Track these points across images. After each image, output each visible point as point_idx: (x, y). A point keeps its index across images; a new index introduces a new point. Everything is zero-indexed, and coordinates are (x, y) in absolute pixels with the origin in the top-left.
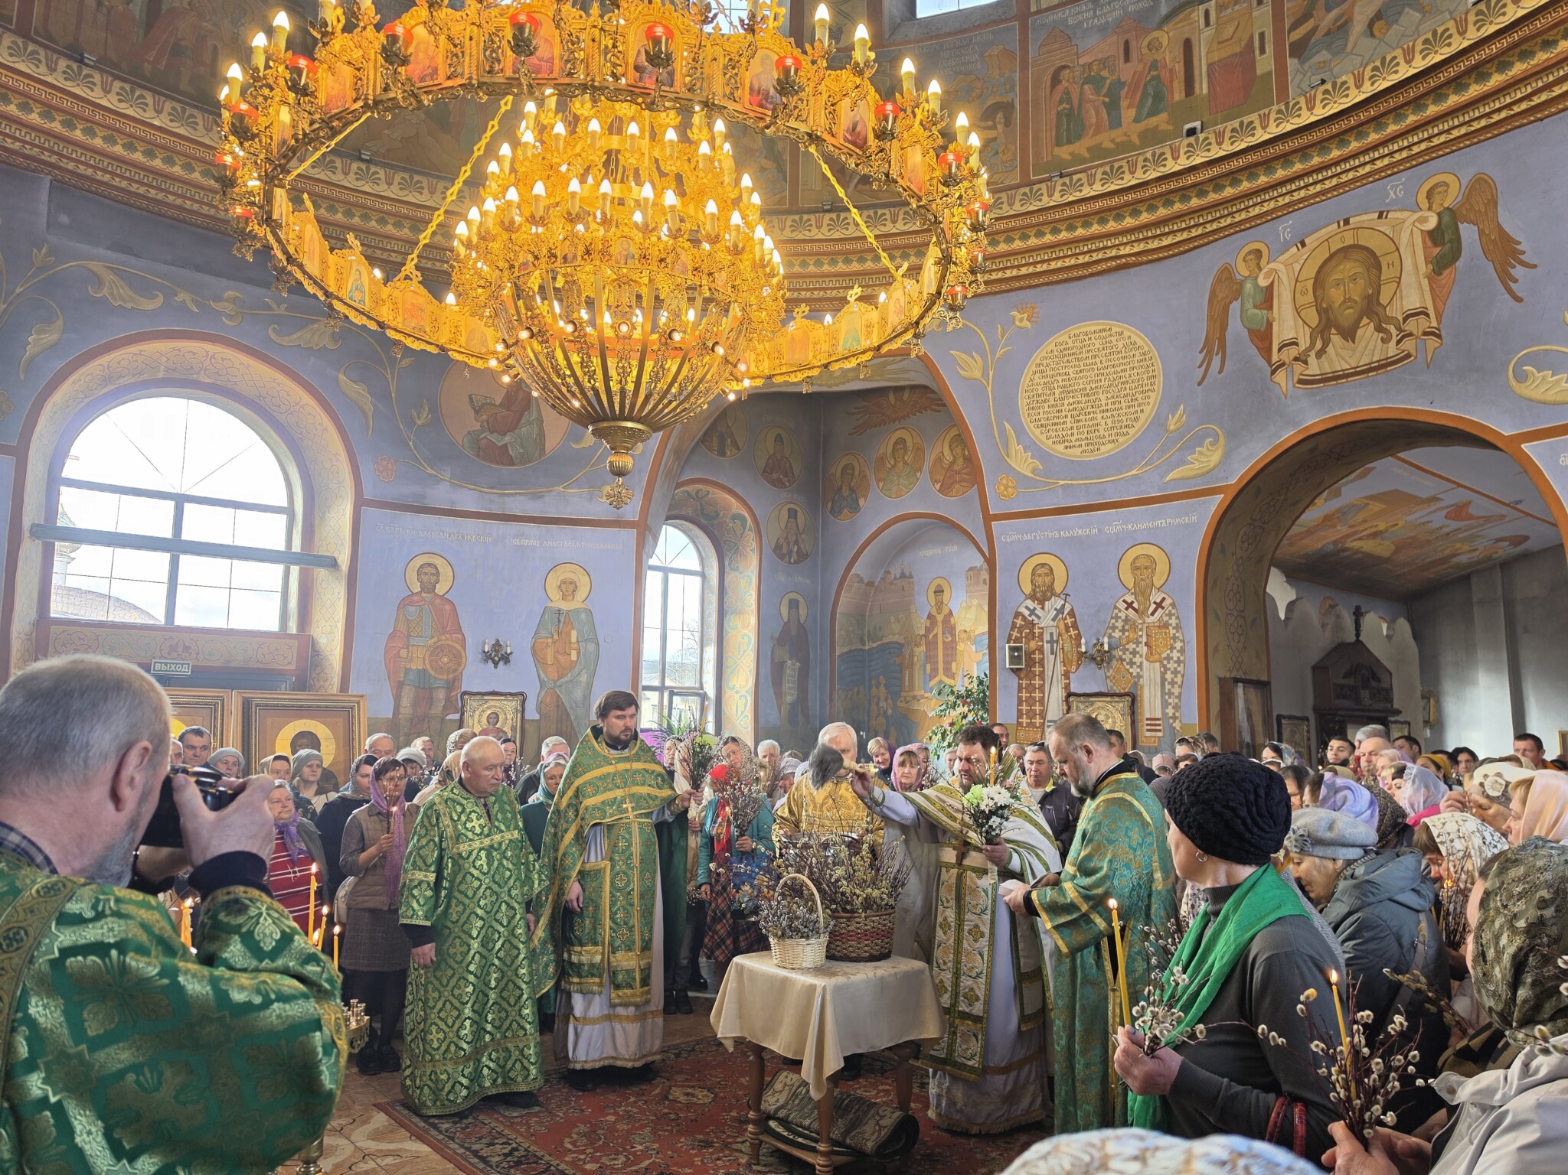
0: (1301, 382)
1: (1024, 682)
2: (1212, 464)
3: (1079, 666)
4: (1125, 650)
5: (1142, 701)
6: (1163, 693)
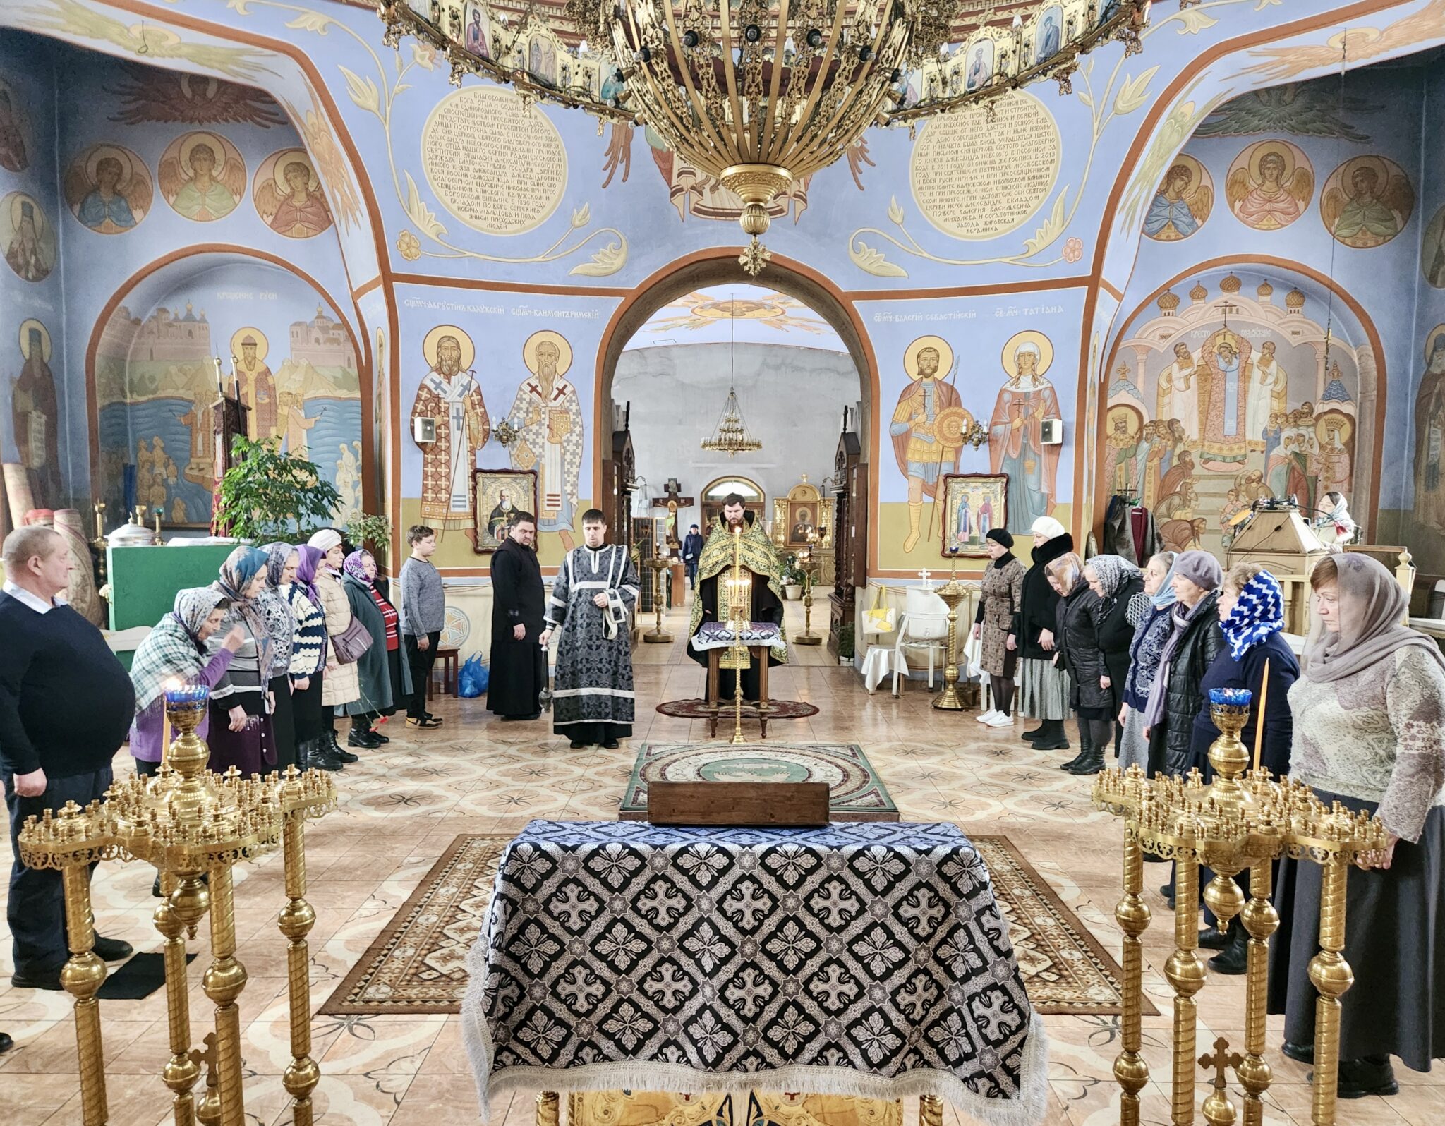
0: (696, 210)
1: (430, 457)
2: (615, 268)
3: (484, 443)
4: (529, 431)
5: (543, 478)
6: (563, 472)
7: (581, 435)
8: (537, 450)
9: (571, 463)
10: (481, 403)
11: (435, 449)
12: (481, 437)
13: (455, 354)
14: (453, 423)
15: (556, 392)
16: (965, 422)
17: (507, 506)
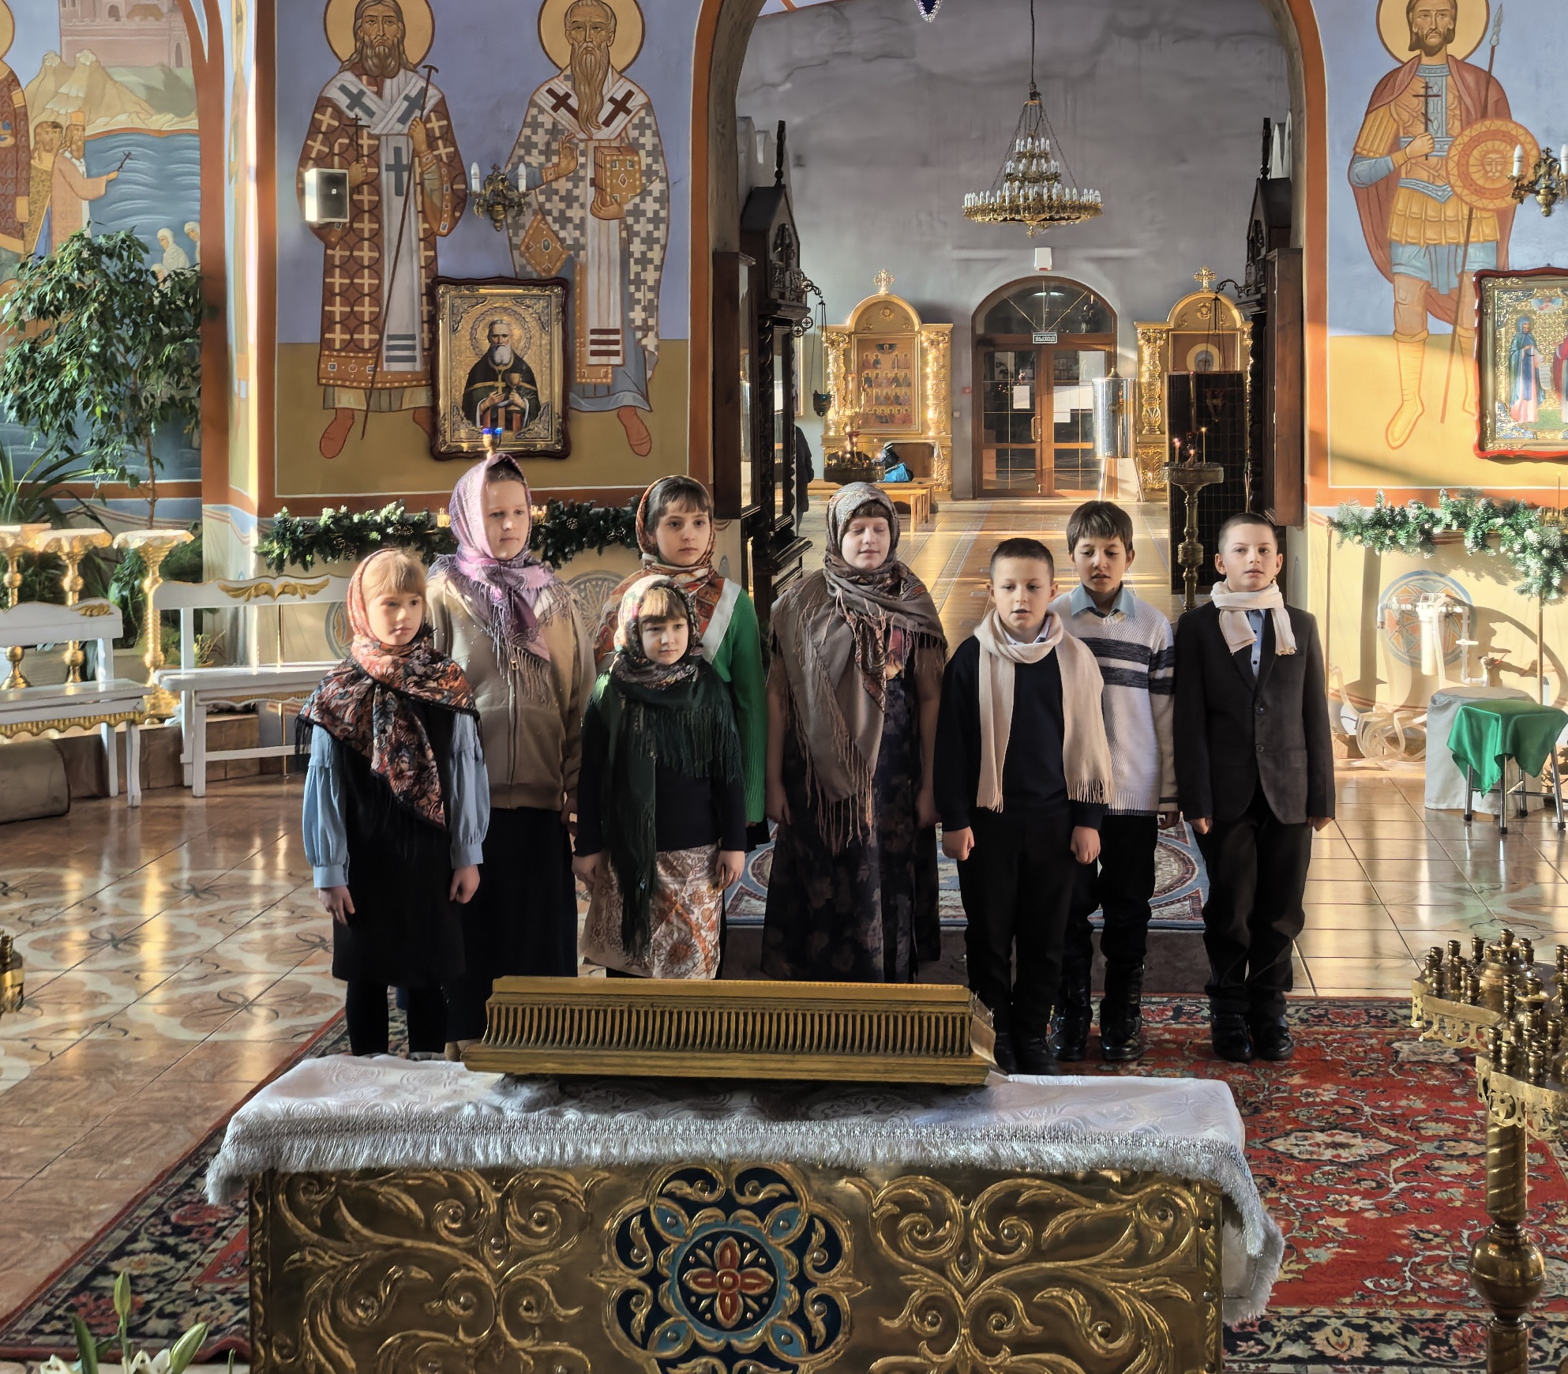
1: (338, 254)
3: (455, 221)
4: (551, 193)
5: (583, 293)
6: (625, 281)
7: (664, 200)
8: (569, 234)
9: (644, 261)
10: (448, 135)
11: (351, 237)
12: (447, 207)
13: (391, 30)
14: (388, 179)
15: (608, 108)
16: (1518, 152)
17: (503, 355)
